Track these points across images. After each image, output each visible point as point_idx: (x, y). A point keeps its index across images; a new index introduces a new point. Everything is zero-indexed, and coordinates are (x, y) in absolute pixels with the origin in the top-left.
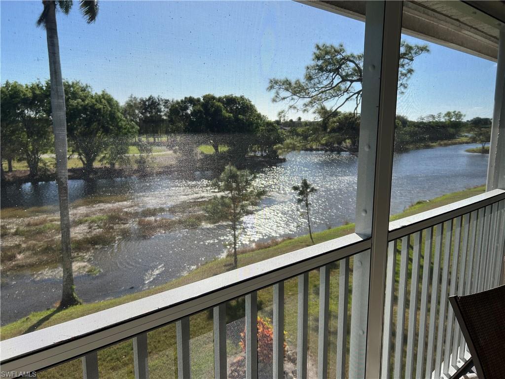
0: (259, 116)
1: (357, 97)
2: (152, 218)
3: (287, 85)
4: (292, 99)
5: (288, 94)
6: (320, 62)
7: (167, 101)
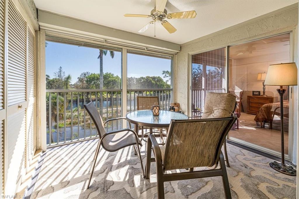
3: (167, 72)
5: (168, 75)
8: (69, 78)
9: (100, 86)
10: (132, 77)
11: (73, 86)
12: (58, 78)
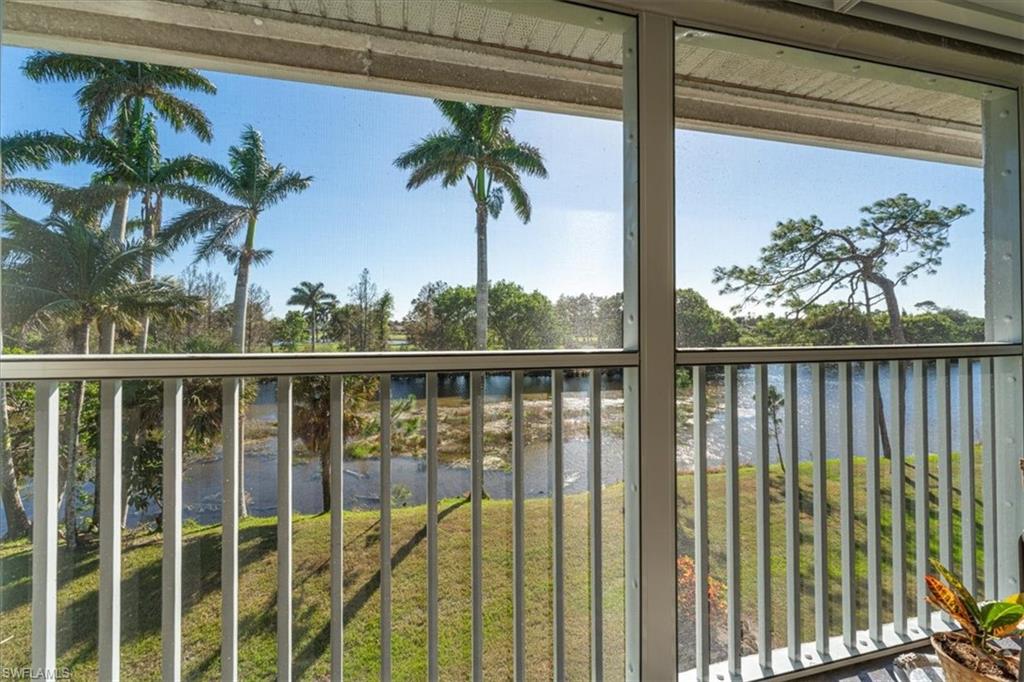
0: (712, 312)
1: (851, 281)
2: (572, 421)
3: (736, 272)
4: (748, 289)
5: (741, 283)
6: (779, 242)
7: (599, 299)
8: (386, 301)
9: (479, 324)
10: (585, 293)
11: (400, 328)
12: (358, 302)
